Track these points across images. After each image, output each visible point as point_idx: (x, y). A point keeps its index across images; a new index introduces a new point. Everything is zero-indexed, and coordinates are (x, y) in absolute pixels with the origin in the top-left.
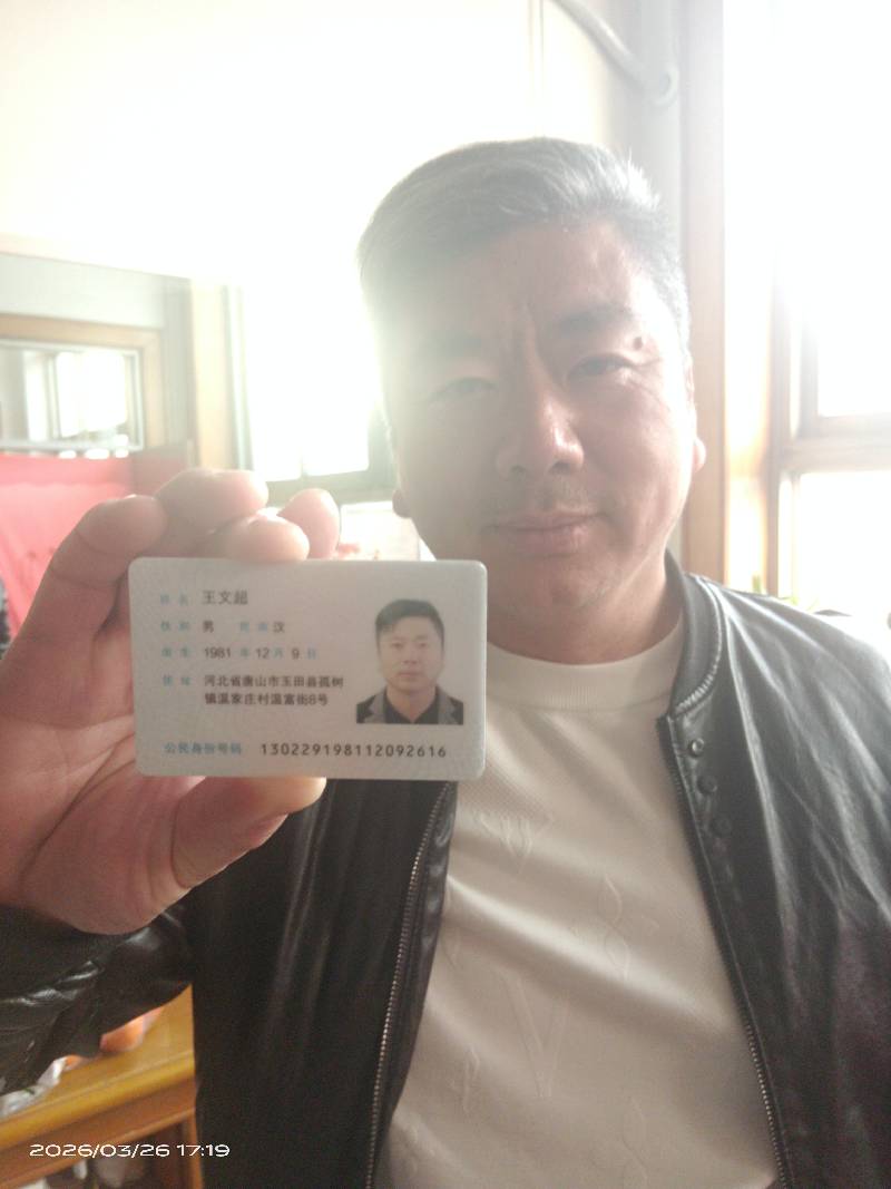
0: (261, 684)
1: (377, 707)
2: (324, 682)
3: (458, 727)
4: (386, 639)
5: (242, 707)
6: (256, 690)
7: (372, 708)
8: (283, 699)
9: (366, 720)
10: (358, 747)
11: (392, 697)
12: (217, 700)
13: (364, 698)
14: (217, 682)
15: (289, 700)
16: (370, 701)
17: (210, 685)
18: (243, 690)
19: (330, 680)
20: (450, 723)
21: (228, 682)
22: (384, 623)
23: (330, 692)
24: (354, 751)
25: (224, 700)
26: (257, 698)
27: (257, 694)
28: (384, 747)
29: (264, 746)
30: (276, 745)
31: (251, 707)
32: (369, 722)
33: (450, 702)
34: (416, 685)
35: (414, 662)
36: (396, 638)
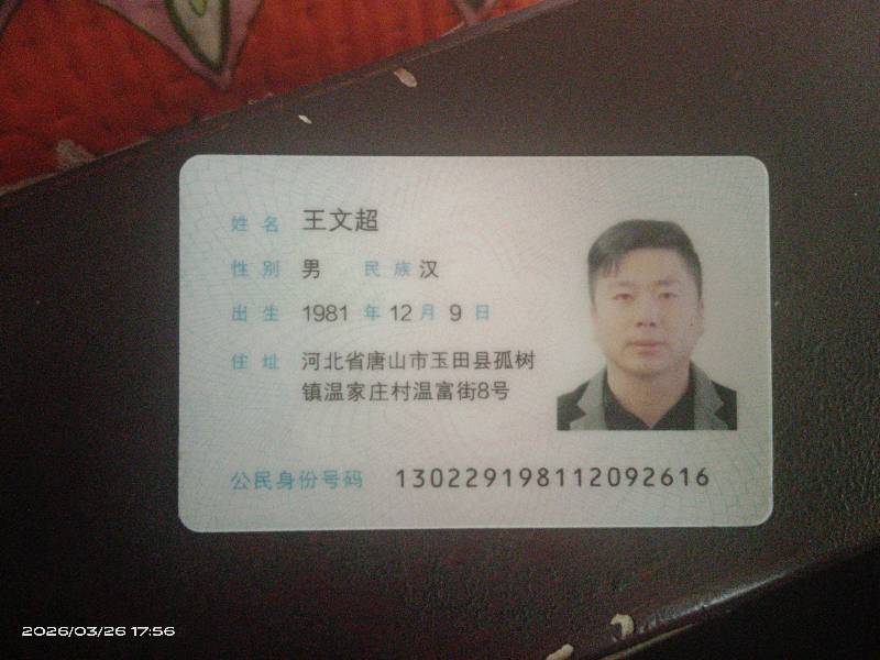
0: (398, 366)
1: (591, 403)
2: (503, 359)
3: (727, 433)
4: (604, 283)
6: (388, 376)
7: (580, 404)
8: (434, 391)
9: (572, 424)
10: (561, 471)
11: (618, 386)
12: (323, 393)
13: (570, 387)
14: (323, 363)
15: (445, 392)
16: (582, 389)
17: (311, 368)
18: (367, 377)
19: (513, 358)
20: (714, 427)
21: (343, 362)
22: (599, 260)
23: (514, 377)
24: (554, 478)
25: (336, 395)
26: (390, 390)
27: (391, 383)
28: (604, 472)
29: (401, 472)
30: (422, 472)
31: (380, 406)
32: (576, 428)
33: (714, 391)
34: (656, 364)
35: (652, 325)
36: (623, 284)
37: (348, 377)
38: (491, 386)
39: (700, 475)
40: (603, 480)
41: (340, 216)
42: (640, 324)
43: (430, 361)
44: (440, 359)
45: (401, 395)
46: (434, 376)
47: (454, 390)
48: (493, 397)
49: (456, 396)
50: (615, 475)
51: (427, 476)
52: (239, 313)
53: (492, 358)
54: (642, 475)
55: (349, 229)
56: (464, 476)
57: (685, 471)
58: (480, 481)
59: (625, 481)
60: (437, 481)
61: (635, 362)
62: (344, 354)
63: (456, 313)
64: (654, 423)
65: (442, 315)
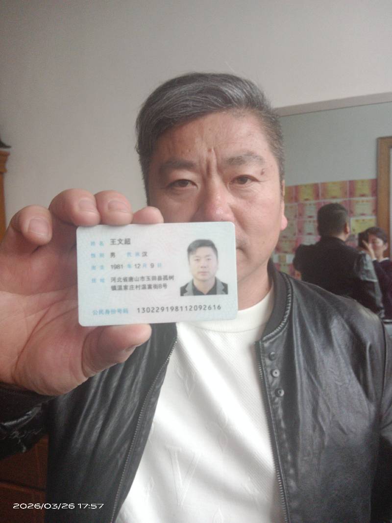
1: (189, 289)
2: (165, 278)
3: (226, 295)
4: (192, 257)
5: (128, 291)
6: (134, 283)
7: (187, 289)
8: (147, 287)
9: (184, 294)
10: (182, 307)
11: (196, 284)
12: (117, 288)
13: (183, 284)
14: (117, 280)
15: (150, 287)
16: (186, 285)
17: (113, 282)
18: (129, 284)
20: (222, 294)
21: (122, 280)
22: (190, 250)
23: (168, 282)
24: (179, 308)
25: (120, 288)
26: (135, 287)
27: (135, 285)
28: (193, 307)
29: (139, 309)
30: (144, 308)
31: (132, 291)
32: (186, 295)
33: (221, 284)
34: (206, 277)
35: (205, 267)
36: (197, 257)
37: (123, 284)
38: (162, 285)
39: (219, 307)
40: (193, 309)
41: (120, 241)
42: (202, 267)
43: (146, 279)
44: (148, 278)
45: (138, 288)
46: (146, 283)
47: (152, 286)
48: (163, 288)
49: (153, 288)
50: (196, 308)
51: (145, 309)
52: (94, 268)
53: (162, 277)
54: (203, 307)
55: (122, 244)
56: (156, 309)
57: (214, 306)
58: (160, 310)
59: (199, 309)
60: (148, 310)
61: (201, 277)
62: (122, 277)
63: (152, 266)
64: (206, 292)
65: (149, 266)
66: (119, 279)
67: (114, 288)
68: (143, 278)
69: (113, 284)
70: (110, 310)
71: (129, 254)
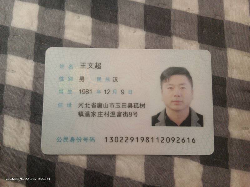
0: (106, 107)
1: (161, 118)
2: (136, 105)
3: (201, 128)
4: (165, 85)
5: (96, 118)
6: (103, 110)
7: (159, 118)
8: (116, 114)
10: (153, 138)
11: (169, 113)
12: (84, 114)
13: (155, 114)
14: (84, 106)
16: (159, 114)
17: (81, 107)
18: (97, 110)
19: (139, 105)
20: (197, 126)
21: (90, 106)
22: (164, 77)
23: (139, 110)
24: (150, 140)
25: (88, 115)
26: (103, 114)
27: (104, 112)
28: (165, 138)
29: (106, 138)
30: (112, 138)
31: (100, 118)
32: (157, 125)
33: (196, 115)
34: (180, 107)
35: (179, 96)
36: (170, 85)
37: (91, 110)
38: (133, 113)
39: (193, 140)
40: (165, 141)
42: (175, 96)
43: (115, 106)
44: (118, 105)
45: (107, 115)
46: (116, 110)
47: (122, 114)
48: (133, 116)
50: (168, 140)
51: (114, 139)
52: (61, 91)
53: (133, 105)
54: (176, 140)
55: (93, 68)
56: (125, 139)
58: (129, 141)
59: (171, 141)
61: (174, 107)
62: (90, 103)
64: (180, 124)
65: (119, 92)
66: (88, 105)
67: (81, 114)
68: (112, 104)
69: (81, 109)
70: (76, 138)
71: (99, 79)
